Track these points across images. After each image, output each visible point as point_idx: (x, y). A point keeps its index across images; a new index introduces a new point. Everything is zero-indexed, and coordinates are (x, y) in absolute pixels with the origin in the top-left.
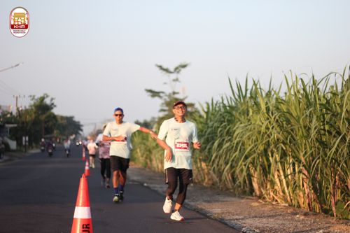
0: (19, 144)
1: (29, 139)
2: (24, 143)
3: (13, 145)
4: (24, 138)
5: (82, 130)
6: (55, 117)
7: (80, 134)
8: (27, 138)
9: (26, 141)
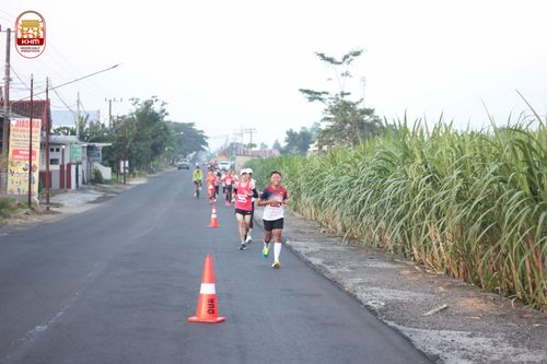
0: (115, 171)
1: (130, 164)
2: (122, 171)
3: (106, 173)
4: (122, 163)
5: (206, 144)
6: (166, 127)
7: (204, 150)
8: (127, 163)
9: (125, 168)
